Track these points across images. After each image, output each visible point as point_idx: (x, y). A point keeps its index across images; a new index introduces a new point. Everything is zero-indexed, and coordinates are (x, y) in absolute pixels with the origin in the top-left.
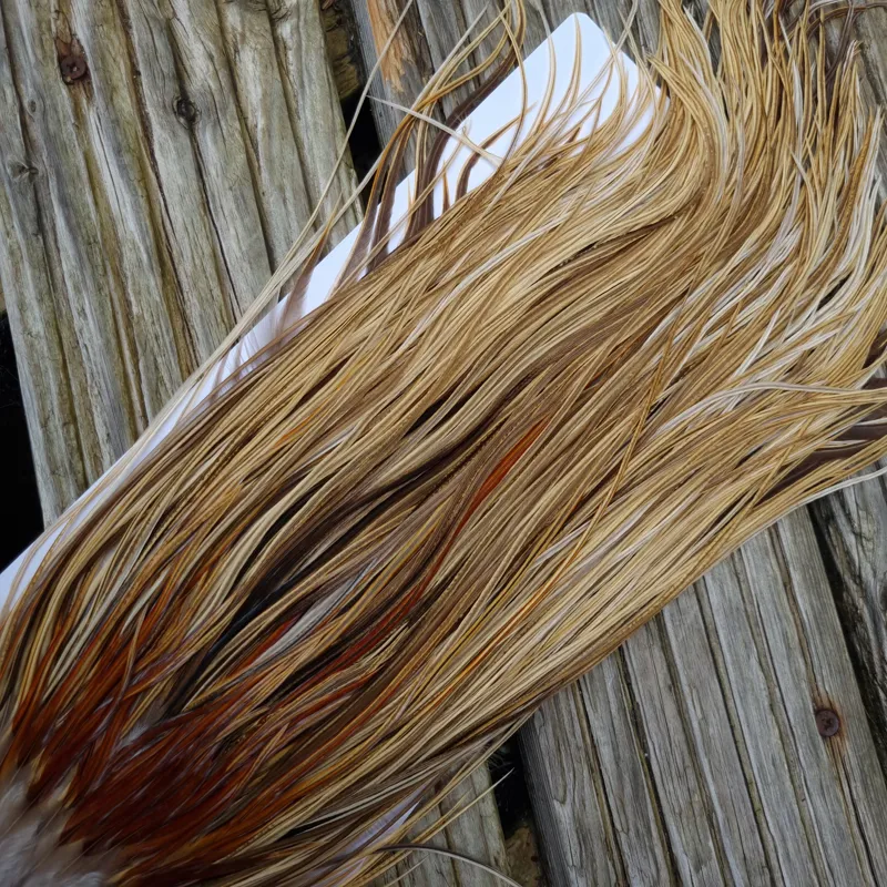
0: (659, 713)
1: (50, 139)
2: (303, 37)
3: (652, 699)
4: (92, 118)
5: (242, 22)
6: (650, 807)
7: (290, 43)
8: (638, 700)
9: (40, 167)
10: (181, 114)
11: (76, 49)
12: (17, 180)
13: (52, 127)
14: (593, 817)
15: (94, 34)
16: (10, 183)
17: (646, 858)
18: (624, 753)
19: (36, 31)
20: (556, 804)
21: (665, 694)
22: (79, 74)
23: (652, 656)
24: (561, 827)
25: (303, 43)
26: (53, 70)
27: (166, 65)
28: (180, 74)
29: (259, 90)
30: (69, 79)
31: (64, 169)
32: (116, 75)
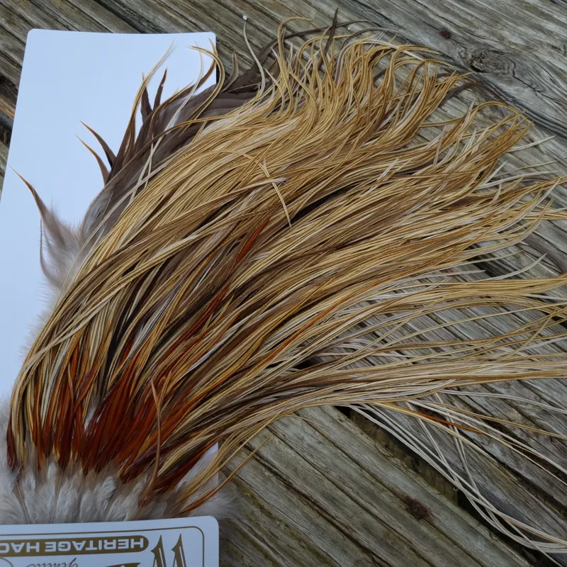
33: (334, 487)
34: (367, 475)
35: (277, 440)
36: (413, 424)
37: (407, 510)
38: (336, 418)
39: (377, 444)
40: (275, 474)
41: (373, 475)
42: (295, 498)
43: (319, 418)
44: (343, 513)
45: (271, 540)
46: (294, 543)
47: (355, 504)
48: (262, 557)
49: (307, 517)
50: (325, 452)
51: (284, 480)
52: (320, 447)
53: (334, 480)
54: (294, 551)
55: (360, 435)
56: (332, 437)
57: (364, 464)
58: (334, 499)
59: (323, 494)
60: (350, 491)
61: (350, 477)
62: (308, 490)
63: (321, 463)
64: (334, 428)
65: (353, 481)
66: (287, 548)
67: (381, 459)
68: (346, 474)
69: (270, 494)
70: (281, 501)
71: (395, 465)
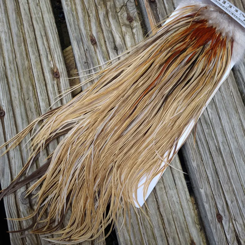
0: (222, 170)
1: (90, 56)
2: (138, 32)
3: (220, 168)
4: (98, 51)
5: (126, 30)
6: (221, 190)
7: (135, 33)
8: (217, 168)
9: (89, 62)
10: (115, 49)
11: (93, 38)
12: (85, 65)
13: (91, 54)
14: (209, 192)
15: (97, 34)
16: (84, 66)
17: (220, 200)
18: (214, 178)
19: (86, 35)
20: (200, 189)
21: (222, 166)
22: (95, 43)
23: (219, 158)
24: (202, 194)
25: (138, 33)
26: (90, 42)
27: (111, 40)
28: (114, 42)
29: (130, 44)
30: (93, 44)
31: (94, 62)
32: (102, 42)
33: (172, 219)
34: (185, 224)
35: (164, 191)
36: (211, 219)
37: (190, 244)
38: (188, 199)
40: (157, 201)
41: (187, 225)
42: (158, 213)
43: (183, 195)
44: (170, 229)
45: (143, 220)
46: (149, 226)
47: (175, 229)
48: (137, 223)
49: (158, 222)
50: (177, 207)
51: (158, 205)
52: (176, 204)
53: (174, 217)
54: (147, 229)
55: (192, 210)
56: (182, 204)
57: (186, 219)
58: (170, 223)
59: (168, 219)
60: (176, 224)
61: (180, 220)
62: (164, 214)
63: (173, 209)
64: (185, 202)
65: (180, 222)
66: (146, 226)
67: (193, 222)
68: (179, 218)
69: (151, 206)
70: (153, 211)
71: (196, 227)
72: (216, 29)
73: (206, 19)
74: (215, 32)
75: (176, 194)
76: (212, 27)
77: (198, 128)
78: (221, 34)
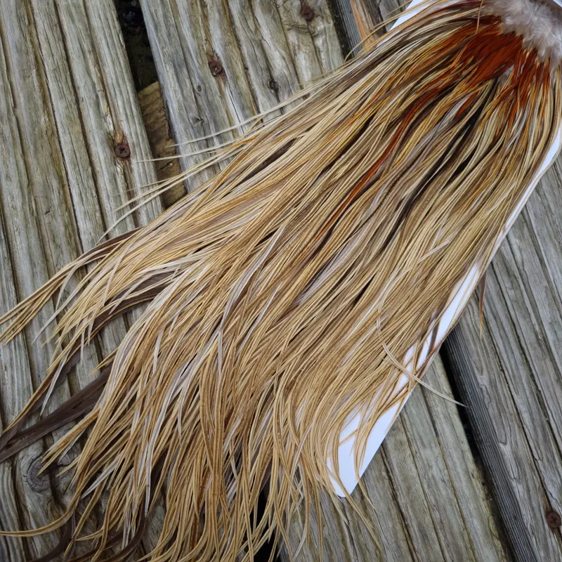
0: (553, 395)
1: (210, 104)
2: (329, 44)
3: (548, 387)
4: (227, 92)
5: (298, 39)
6: (553, 446)
7: (321, 48)
8: (540, 388)
9: (205, 119)
10: (272, 88)
11: (216, 59)
12: (196, 125)
13: (210, 98)
14: (523, 451)
15: (225, 50)
16: (192, 127)
17: (554, 473)
18: (536, 417)
19: (198, 51)
20: (501, 445)
21: (555, 383)
22: (219, 71)
23: (545, 363)
24: (505, 457)
25: (330, 48)
26: (207, 69)
27: (262, 64)
28: (269, 68)
29: (309, 73)
30: (214, 74)
31: (217, 119)
32: (237, 70)
33: (432, 526)
34: (466, 537)
35: (409, 452)
36: (533, 524)
38: (470, 470)
39: (491, 517)
40: (390, 479)
41: (470, 541)
42: (394, 511)
43: (456, 460)
44: (427, 553)
45: (355, 531)
46: (371, 546)
47: (440, 553)
48: (340, 539)
49: (395, 534)
50: (444, 493)
51: (393, 489)
52: (441, 485)
53: (435, 520)
54: (368, 553)
55: (481, 500)
56: (457, 484)
57: (468, 525)
58: (426, 535)
59: (420, 525)
60: (442, 538)
61: (451, 528)
62: (409, 513)
63: (432, 497)
64: (463, 478)
65: (452, 533)
66: (363, 547)
67: (486, 533)
68: (449, 522)
69: (376, 492)
70: (382, 504)
71: (495, 546)
72: (524, 40)
73: (497, 15)
74: (521, 46)
75: (440, 459)
76: (514, 33)
77: (487, 287)
78: (535, 52)
